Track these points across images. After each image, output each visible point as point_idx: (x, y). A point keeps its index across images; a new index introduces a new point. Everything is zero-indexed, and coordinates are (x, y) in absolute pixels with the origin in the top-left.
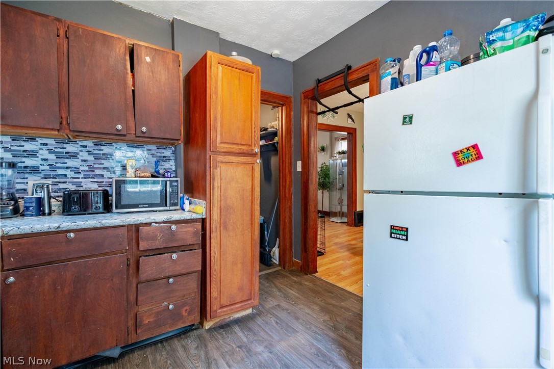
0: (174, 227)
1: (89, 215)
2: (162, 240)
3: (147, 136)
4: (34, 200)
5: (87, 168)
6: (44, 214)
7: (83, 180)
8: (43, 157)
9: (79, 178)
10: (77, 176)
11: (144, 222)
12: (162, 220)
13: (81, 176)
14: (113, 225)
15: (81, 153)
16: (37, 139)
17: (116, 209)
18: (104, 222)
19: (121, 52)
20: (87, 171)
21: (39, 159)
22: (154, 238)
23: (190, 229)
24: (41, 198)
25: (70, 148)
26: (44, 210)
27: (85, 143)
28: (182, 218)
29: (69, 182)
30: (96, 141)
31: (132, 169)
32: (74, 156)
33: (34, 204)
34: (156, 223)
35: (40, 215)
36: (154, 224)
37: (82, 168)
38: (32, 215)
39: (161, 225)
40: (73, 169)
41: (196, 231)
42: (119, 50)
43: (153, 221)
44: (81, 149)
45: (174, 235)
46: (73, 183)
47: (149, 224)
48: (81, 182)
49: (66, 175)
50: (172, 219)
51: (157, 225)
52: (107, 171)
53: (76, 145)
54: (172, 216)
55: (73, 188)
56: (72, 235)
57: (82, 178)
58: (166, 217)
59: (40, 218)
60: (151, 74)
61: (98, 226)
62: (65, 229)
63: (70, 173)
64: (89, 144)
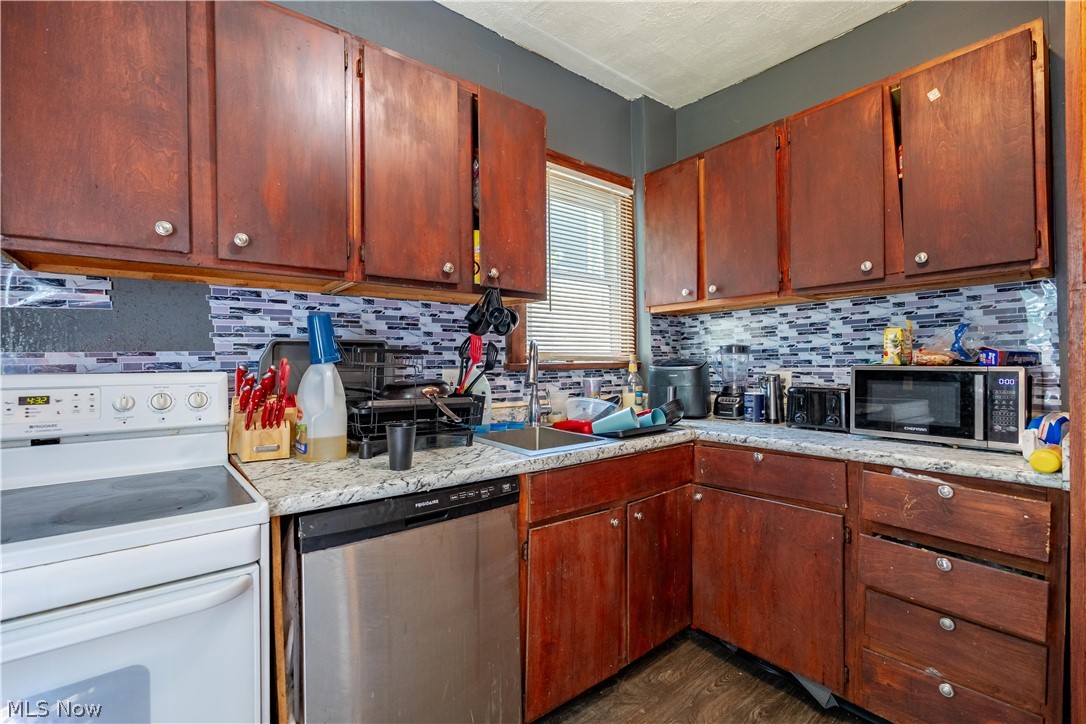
0: (946, 490)
1: (820, 432)
2: (915, 512)
3: (930, 270)
4: (753, 399)
5: (840, 349)
6: (768, 420)
7: (835, 370)
8: (783, 335)
9: (828, 366)
10: (826, 362)
11: (879, 461)
12: (923, 467)
13: (832, 362)
14: (817, 454)
15: (832, 323)
16: (777, 309)
17: (856, 427)
18: (803, 445)
19: (873, 114)
20: (841, 353)
21: (778, 338)
22: (896, 502)
23: (1008, 511)
24: (762, 396)
25: (817, 316)
26: (768, 414)
27: (838, 304)
28: (983, 475)
29: (815, 374)
30: (856, 296)
31: (896, 346)
32: (820, 328)
33: (753, 404)
34: (906, 470)
35: (761, 421)
36: (901, 472)
37: (833, 349)
38: (751, 420)
39: (920, 477)
40: (820, 352)
41: (1027, 523)
42: (870, 114)
43: (900, 464)
44: (832, 315)
45: (951, 512)
46: (821, 375)
47: (888, 469)
48: (832, 374)
49: (810, 362)
50: (952, 471)
51: (908, 475)
52: (876, 353)
53: (825, 310)
54: (953, 462)
55: (819, 382)
56: (760, 456)
57: (834, 366)
58: (933, 461)
59: (763, 425)
60: (942, 125)
61: (795, 450)
62: (752, 445)
63: (816, 358)
64: (845, 304)
